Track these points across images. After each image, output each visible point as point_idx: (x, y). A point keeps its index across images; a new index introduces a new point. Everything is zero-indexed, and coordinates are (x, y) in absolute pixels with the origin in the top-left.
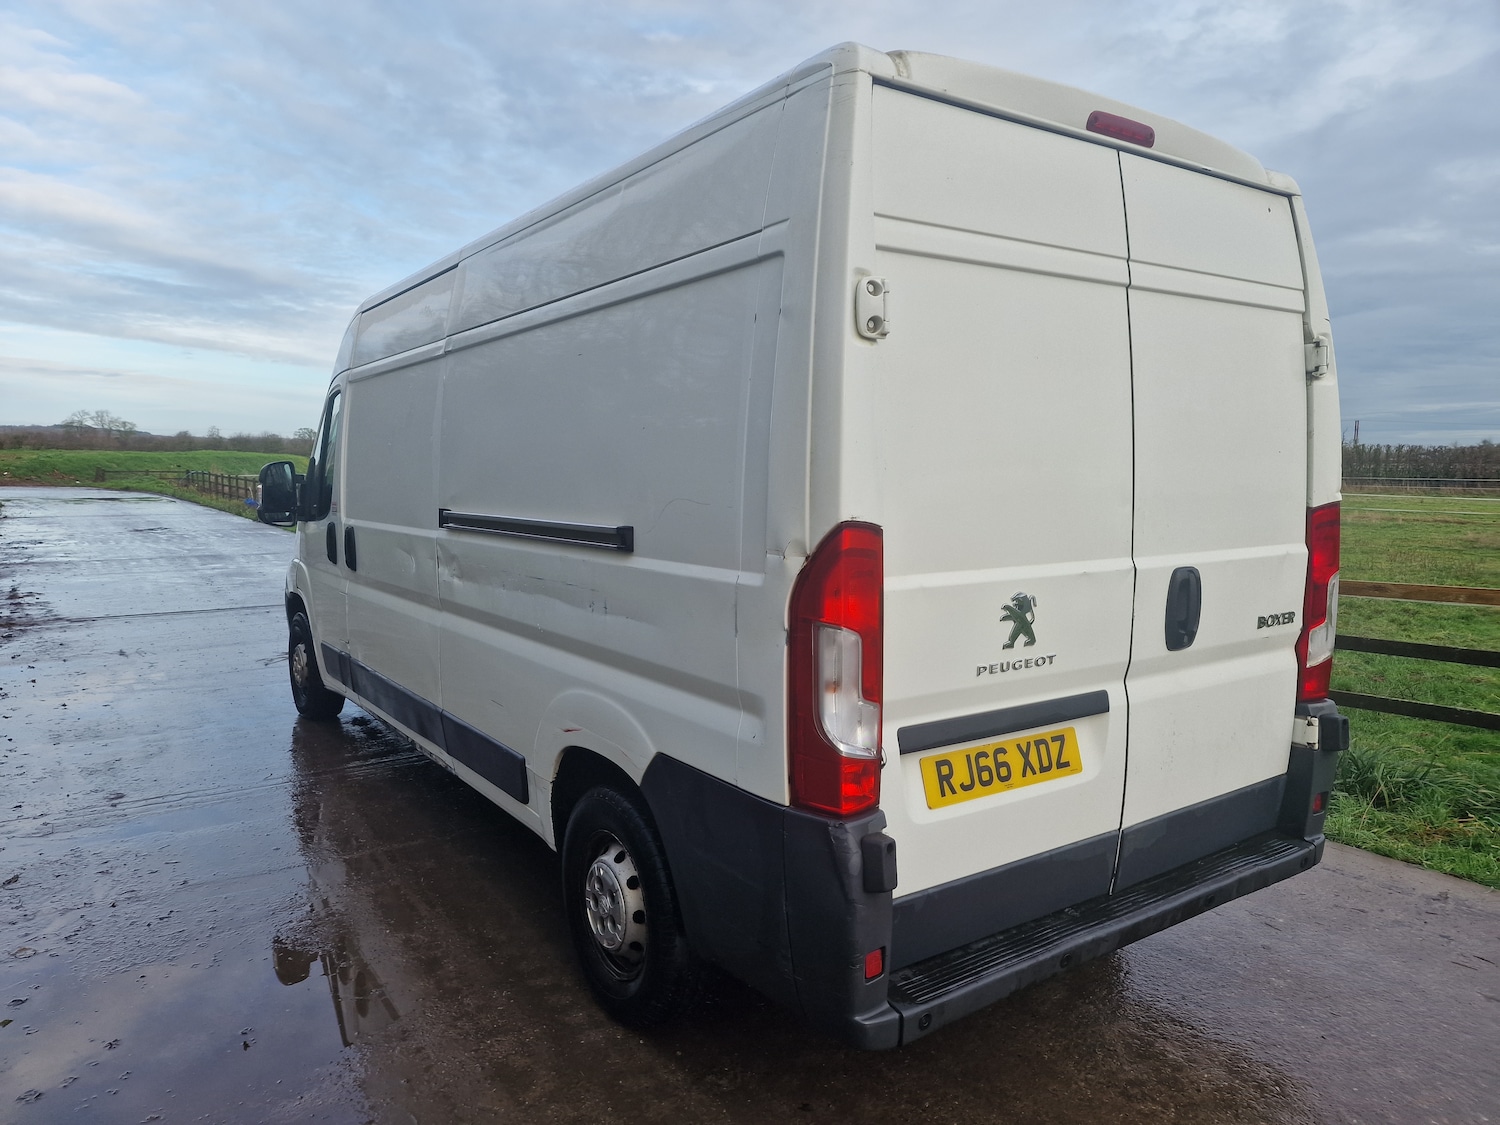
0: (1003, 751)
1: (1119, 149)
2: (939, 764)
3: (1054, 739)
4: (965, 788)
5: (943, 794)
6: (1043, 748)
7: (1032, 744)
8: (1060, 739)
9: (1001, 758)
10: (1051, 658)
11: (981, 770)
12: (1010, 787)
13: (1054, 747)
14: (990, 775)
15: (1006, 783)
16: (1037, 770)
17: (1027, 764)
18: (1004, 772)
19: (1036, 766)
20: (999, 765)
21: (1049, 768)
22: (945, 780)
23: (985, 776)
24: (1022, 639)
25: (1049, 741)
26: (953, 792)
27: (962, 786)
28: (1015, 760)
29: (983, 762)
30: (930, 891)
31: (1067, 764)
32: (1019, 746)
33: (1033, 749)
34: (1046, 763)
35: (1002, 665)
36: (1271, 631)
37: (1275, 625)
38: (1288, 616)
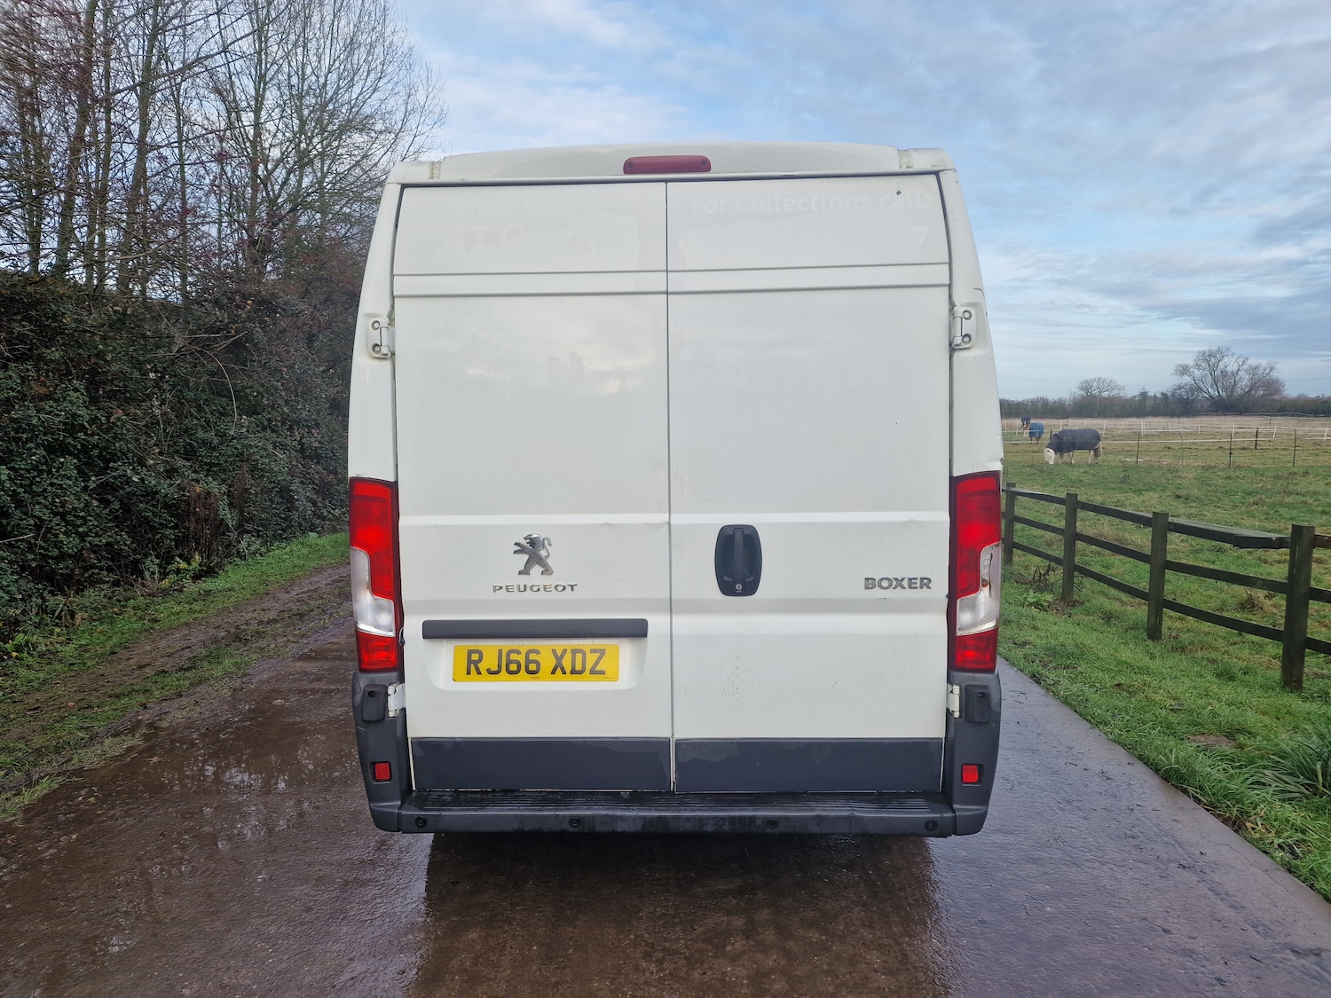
0: (536, 652)
1: (666, 181)
2: (470, 652)
3: (593, 651)
4: (490, 672)
5: (469, 673)
6: (579, 656)
7: (569, 651)
8: (599, 651)
9: (533, 657)
10: (572, 586)
11: (510, 662)
12: (537, 679)
13: (592, 657)
14: (518, 667)
15: (533, 675)
16: (567, 672)
17: (559, 666)
18: (533, 667)
19: (568, 669)
20: (528, 662)
21: (580, 673)
22: (473, 663)
23: (513, 667)
24: (537, 569)
25: (588, 651)
26: (479, 673)
27: (488, 670)
28: (547, 661)
29: (514, 657)
30: (457, 740)
31: (602, 673)
32: (554, 651)
33: (568, 655)
34: (579, 667)
35: (519, 586)
36: (889, 593)
37: (895, 588)
38: (918, 581)
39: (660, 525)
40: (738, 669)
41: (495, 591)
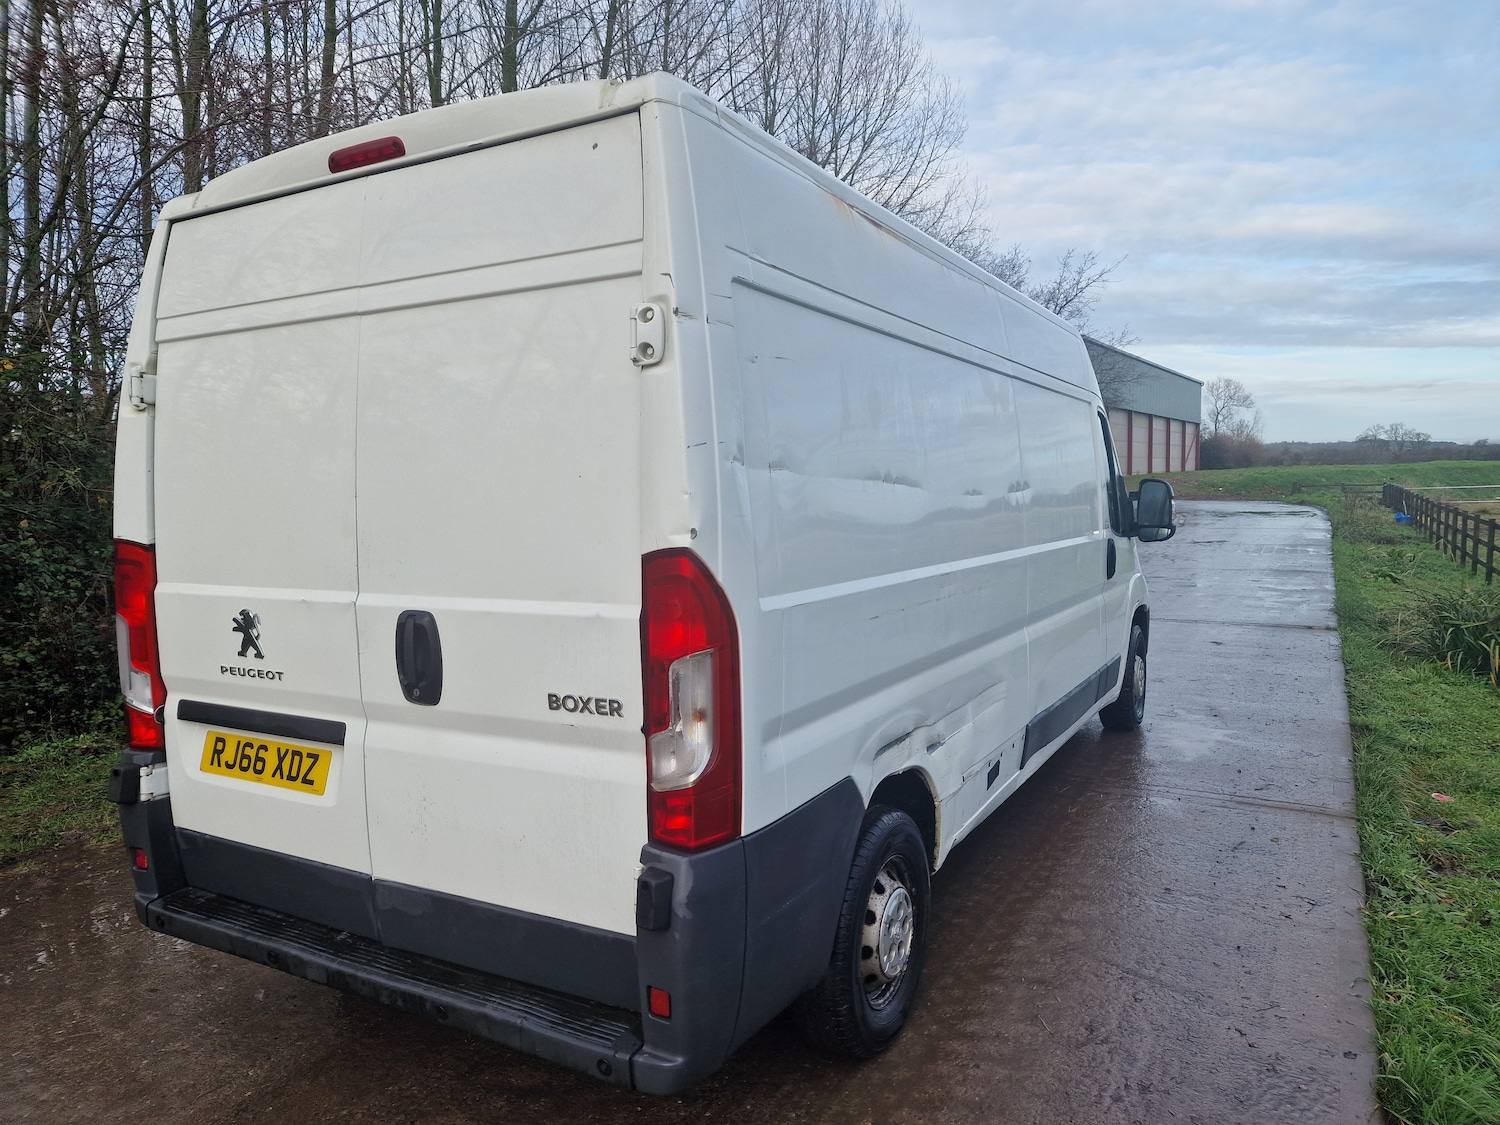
0: (264, 748)
2: (218, 740)
3: (309, 755)
4: (228, 766)
5: (212, 764)
6: (297, 758)
7: (290, 753)
8: (315, 757)
9: (262, 753)
10: (280, 674)
11: (244, 756)
12: (259, 780)
13: (307, 762)
14: (249, 764)
15: (258, 775)
16: (285, 777)
17: (279, 767)
18: (259, 766)
19: (286, 773)
20: (258, 759)
21: (294, 779)
22: (217, 752)
23: (245, 763)
24: (251, 652)
25: (305, 755)
26: (219, 765)
27: (226, 763)
28: (272, 761)
29: (248, 751)
31: (311, 782)
32: (279, 750)
33: (289, 756)
34: (294, 774)
35: (240, 669)
36: (577, 718)
37: (582, 711)
38: (607, 704)
39: (347, 606)
40: (425, 800)
41: (222, 672)
